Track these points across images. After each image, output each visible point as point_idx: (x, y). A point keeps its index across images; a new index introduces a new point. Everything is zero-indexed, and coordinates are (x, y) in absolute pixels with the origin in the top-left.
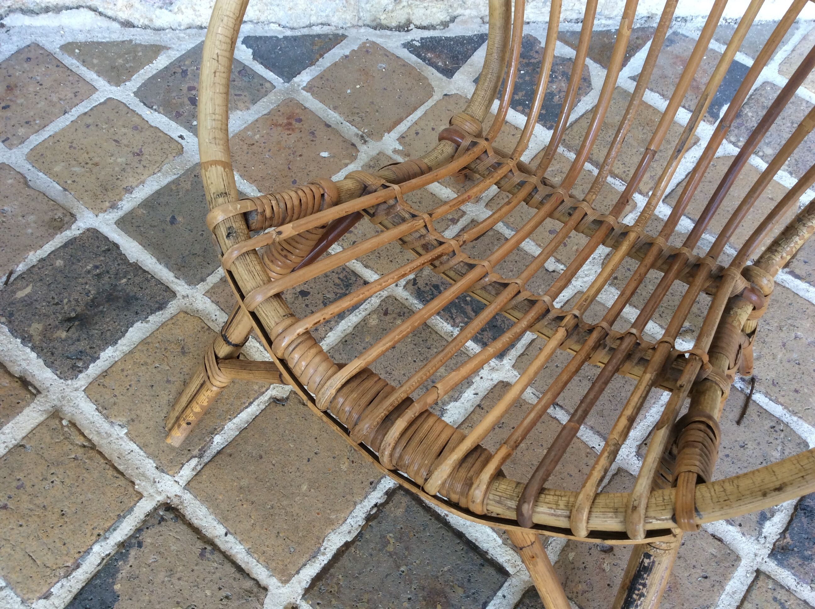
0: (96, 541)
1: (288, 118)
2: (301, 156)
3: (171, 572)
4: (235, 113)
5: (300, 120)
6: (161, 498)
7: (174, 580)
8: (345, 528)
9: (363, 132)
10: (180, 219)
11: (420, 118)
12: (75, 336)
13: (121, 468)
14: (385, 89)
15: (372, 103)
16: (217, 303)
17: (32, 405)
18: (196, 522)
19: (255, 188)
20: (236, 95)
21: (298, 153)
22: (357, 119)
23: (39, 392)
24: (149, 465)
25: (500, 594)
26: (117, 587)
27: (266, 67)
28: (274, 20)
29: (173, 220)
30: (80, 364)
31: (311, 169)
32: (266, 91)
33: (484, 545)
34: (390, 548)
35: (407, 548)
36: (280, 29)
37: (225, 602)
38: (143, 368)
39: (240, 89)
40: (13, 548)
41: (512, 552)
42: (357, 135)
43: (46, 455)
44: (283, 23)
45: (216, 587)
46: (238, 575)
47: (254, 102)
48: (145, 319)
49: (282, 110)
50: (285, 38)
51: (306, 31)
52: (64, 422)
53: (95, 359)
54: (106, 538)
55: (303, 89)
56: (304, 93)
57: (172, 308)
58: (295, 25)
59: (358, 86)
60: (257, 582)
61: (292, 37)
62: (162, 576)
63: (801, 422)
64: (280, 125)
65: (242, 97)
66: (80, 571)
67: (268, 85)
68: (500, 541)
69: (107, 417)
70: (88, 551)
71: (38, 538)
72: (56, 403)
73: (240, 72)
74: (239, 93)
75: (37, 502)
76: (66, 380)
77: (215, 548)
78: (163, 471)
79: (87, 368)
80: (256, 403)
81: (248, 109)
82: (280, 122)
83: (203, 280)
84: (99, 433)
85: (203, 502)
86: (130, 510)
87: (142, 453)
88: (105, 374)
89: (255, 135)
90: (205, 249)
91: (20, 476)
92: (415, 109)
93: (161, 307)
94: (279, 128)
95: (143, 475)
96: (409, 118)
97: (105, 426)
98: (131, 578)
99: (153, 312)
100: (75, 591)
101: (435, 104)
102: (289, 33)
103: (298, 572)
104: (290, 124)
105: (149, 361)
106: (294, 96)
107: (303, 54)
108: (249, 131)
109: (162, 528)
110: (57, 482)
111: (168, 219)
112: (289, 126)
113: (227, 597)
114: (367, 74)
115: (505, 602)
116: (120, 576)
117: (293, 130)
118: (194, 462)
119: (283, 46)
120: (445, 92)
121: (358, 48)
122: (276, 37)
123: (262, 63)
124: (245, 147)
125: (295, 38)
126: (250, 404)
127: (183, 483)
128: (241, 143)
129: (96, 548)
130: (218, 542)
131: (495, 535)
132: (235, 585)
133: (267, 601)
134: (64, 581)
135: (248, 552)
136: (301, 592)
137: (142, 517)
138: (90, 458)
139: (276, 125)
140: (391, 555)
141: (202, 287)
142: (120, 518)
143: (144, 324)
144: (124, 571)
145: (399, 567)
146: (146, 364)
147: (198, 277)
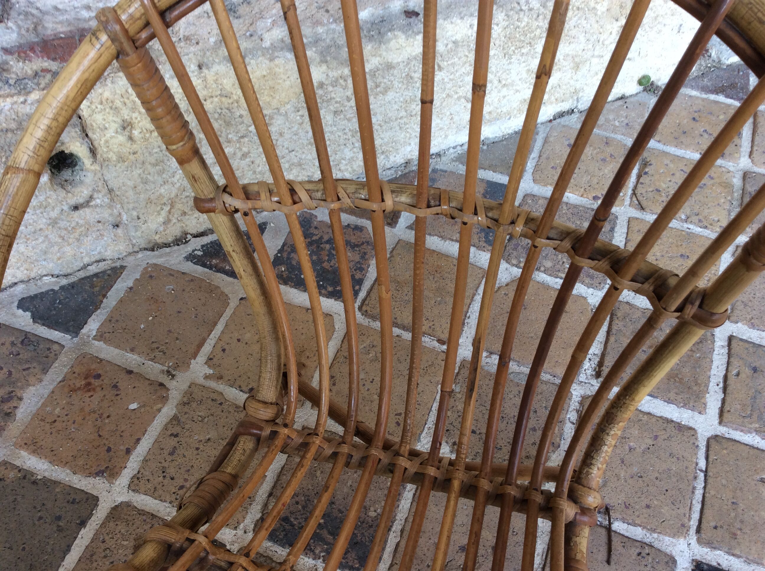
1: (86, 378)
2: (108, 417)
4: (27, 391)
5: (98, 376)
9: (169, 367)
11: (223, 332)
14: (179, 312)
15: (170, 331)
19: (68, 471)
20: (24, 370)
21: (105, 415)
22: (159, 354)
27: (49, 327)
28: (45, 273)
31: (123, 428)
32: (56, 355)
36: (54, 280)
39: (27, 361)
42: (163, 372)
44: (56, 272)
47: (45, 371)
49: (77, 370)
50: (62, 288)
51: (82, 274)
55: (95, 338)
56: (96, 343)
58: (69, 271)
59: (151, 318)
61: (69, 285)
63: (661, 537)
64: (79, 389)
65: (32, 370)
67: (55, 347)
73: (22, 342)
74: (27, 366)
81: (41, 381)
82: (78, 385)
89: (55, 409)
90: (31, 565)
92: (215, 324)
94: (79, 392)
96: (211, 336)
101: (234, 313)
102: (64, 282)
104: (89, 384)
106: (87, 349)
107: (85, 300)
108: (47, 406)
112: (88, 387)
114: (156, 301)
117: (94, 390)
119: (62, 298)
120: (241, 296)
121: (141, 275)
122: (52, 290)
123: (43, 325)
124: (48, 426)
125: (72, 286)
128: (42, 423)
139: (74, 390)
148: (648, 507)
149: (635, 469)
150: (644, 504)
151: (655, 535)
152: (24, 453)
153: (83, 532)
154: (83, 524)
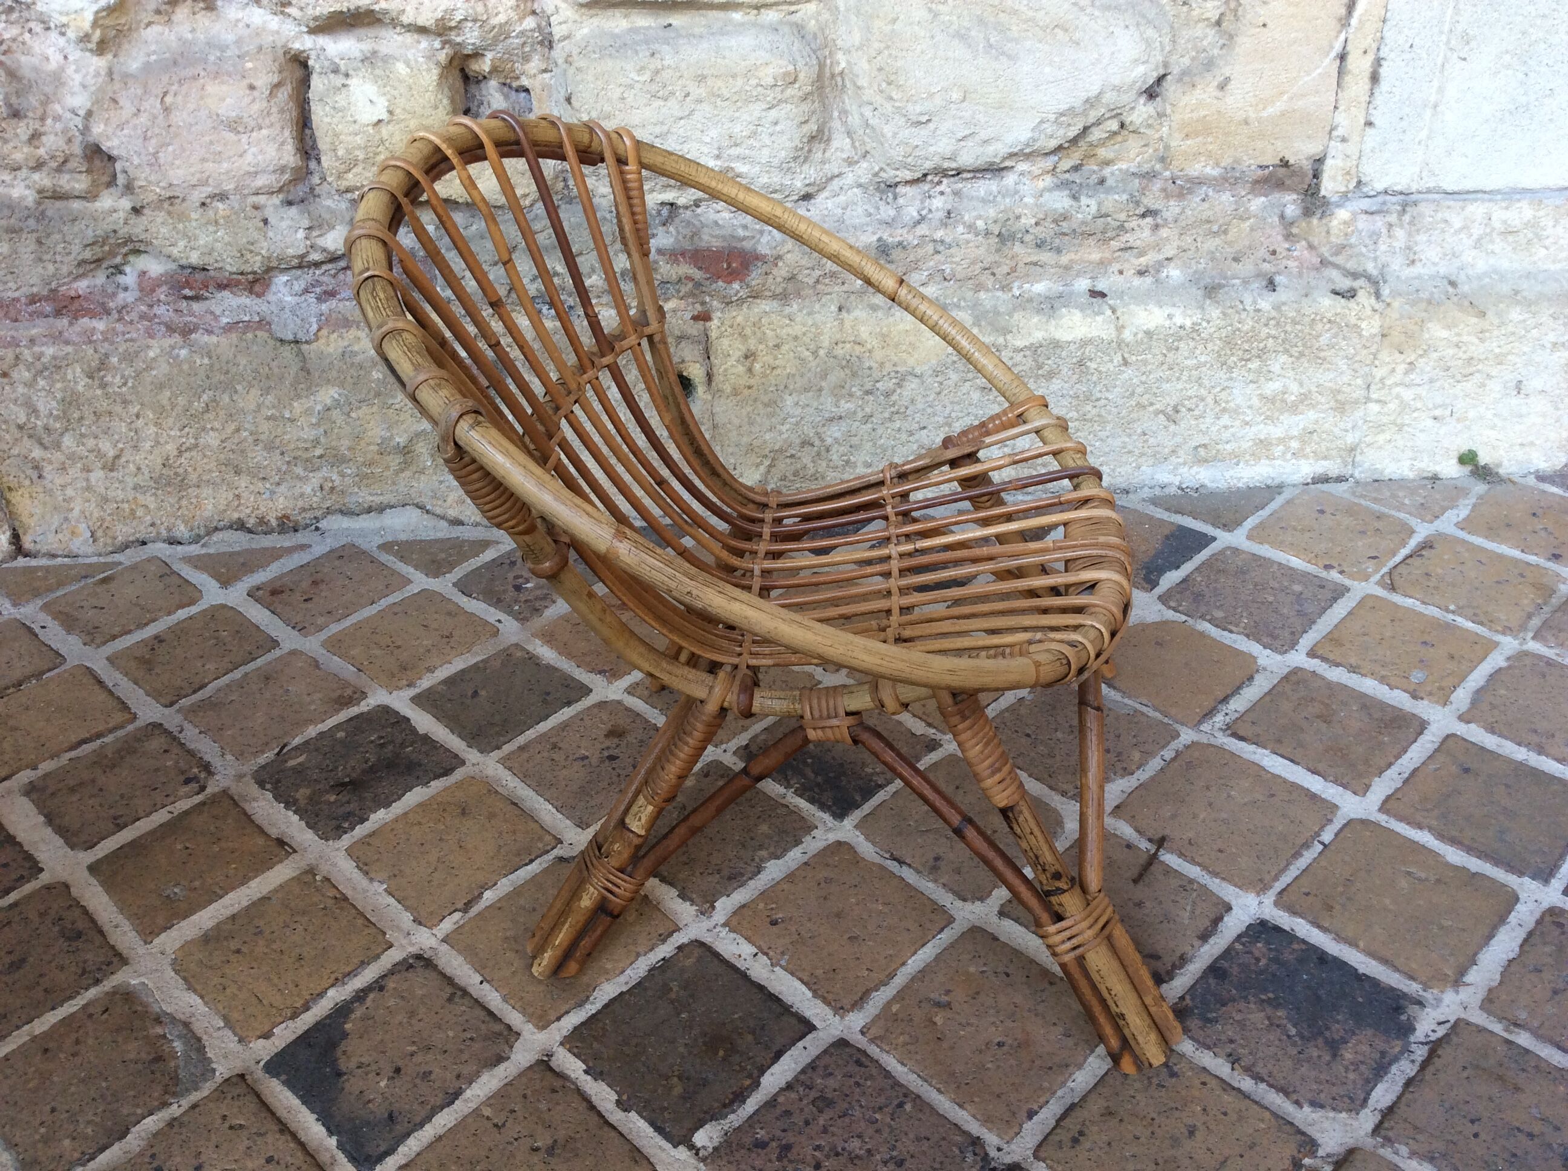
0: (333, 985)
3: (412, 1014)
6: (413, 950)
7: (414, 1021)
8: (622, 979)
10: (483, 693)
12: (345, 799)
13: (373, 920)
16: (510, 769)
17: (286, 862)
18: (448, 971)
19: (573, 664)
23: (295, 851)
24: (407, 918)
25: (800, 1044)
26: (348, 1026)
29: (475, 694)
30: (346, 825)
34: (673, 996)
35: (692, 996)
37: (468, 1043)
38: (416, 828)
40: (240, 989)
41: (822, 1005)
43: (293, 904)
45: (460, 1029)
46: (487, 1019)
48: (426, 784)
52: (318, 878)
53: (363, 820)
54: (344, 984)
57: (458, 774)
60: (509, 1027)
62: (401, 1017)
66: (309, 1013)
69: (366, 873)
70: (321, 994)
71: (269, 980)
72: (313, 862)
75: (274, 947)
76: (327, 840)
77: (465, 993)
78: (420, 924)
79: (353, 829)
80: (537, 861)
83: (499, 748)
84: (354, 889)
85: (459, 952)
86: (377, 957)
87: (400, 906)
88: (372, 834)
90: (506, 719)
91: (261, 923)
93: (447, 772)
95: (398, 927)
97: (364, 882)
98: (365, 1018)
99: (437, 777)
100: (300, 1032)
103: (558, 1019)
105: (424, 821)
109: (410, 975)
110: (300, 928)
111: (470, 694)
113: (472, 1039)
115: (805, 1053)
116: (353, 1016)
118: (457, 916)
124: (570, 627)
126: (531, 861)
127: (440, 936)
129: (331, 993)
130: (471, 990)
131: (804, 988)
132: (483, 1027)
133: (517, 1045)
134: (290, 1023)
135: (505, 999)
136: (559, 1038)
137: (389, 966)
138: (342, 909)
140: (672, 1002)
141: (496, 754)
142: (363, 964)
143: (425, 789)
144: (359, 1012)
145: (679, 1014)
146: (420, 823)
147: (494, 744)
148: (1220, 851)
149: (1224, 815)
150: (1215, 847)
151: (1217, 881)
152: (538, 642)
153: (565, 709)
154: (569, 704)
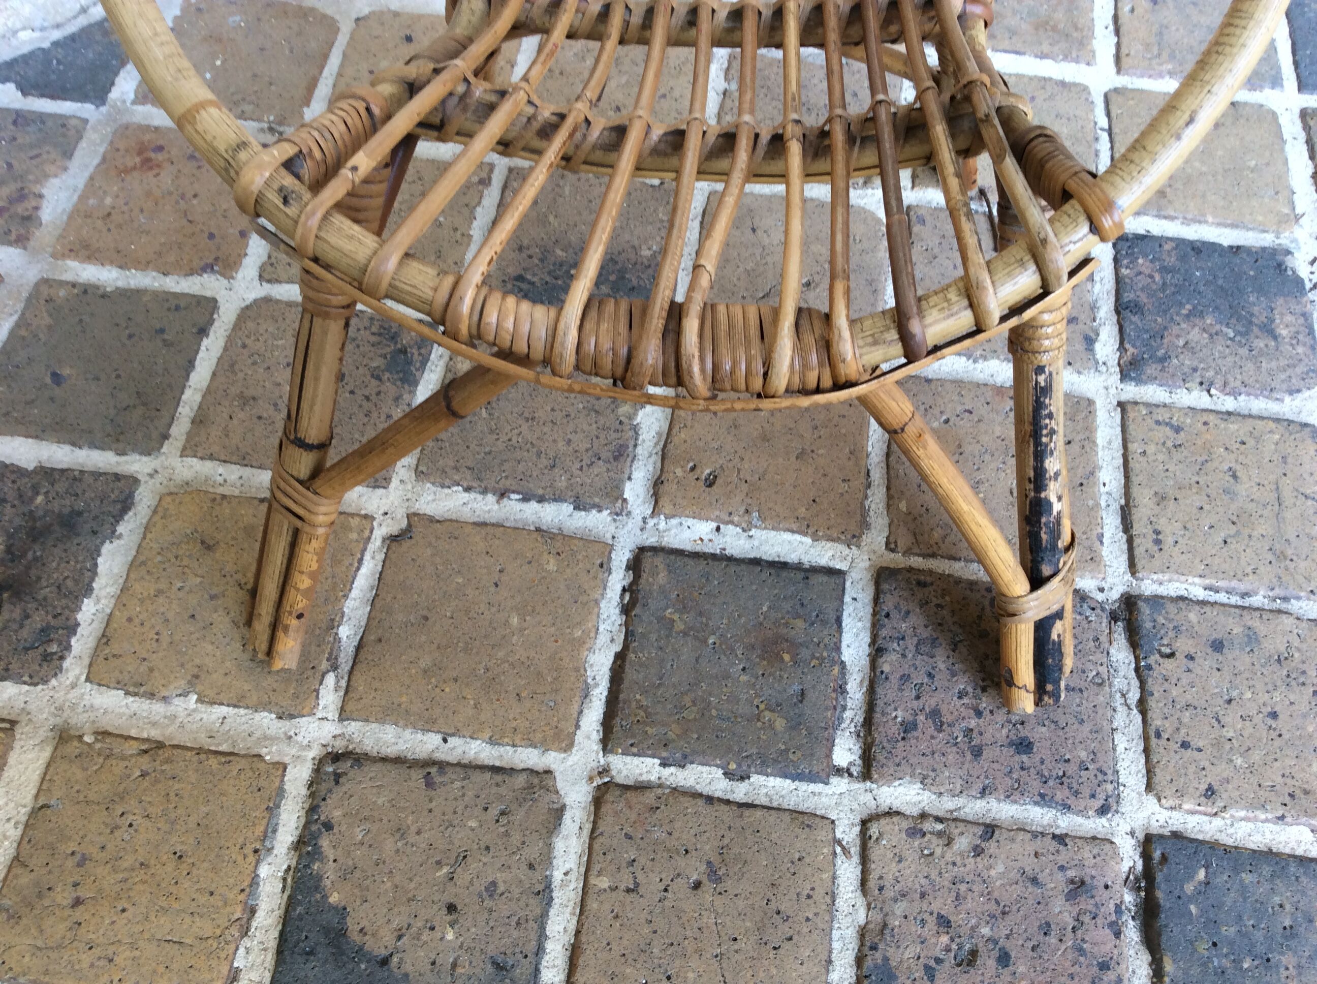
0: (258, 862)
1: (140, 153)
2: (195, 196)
3: (400, 832)
4: (48, 184)
5: (160, 149)
6: (315, 752)
7: (412, 838)
8: (603, 638)
9: (269, 122)
10: (66, 371)
11: (342, 66)
12: (17, 613)
13: (224, 748)
14: (262, 49)
15: (255, 76)
16: (211, 457)
17: (17, 745)
18: (391, 751)
19: (154, 274)
20: (31, 158)
21: (189, 195)
22: (248, 108)
23: (13, 723)
24: (266, 720)
25: (847, 599)
26: (334, 898)
27: (53, 97)
28: (18, 25)
29: (57, 378)
30: (54, 648)
31: (224, 206)
32: (78, 132)
33: (792, 558)
34: (680, 626)
35: (701, 614)
36: (37, 34)
37: (504, 820)
38: (161, 600)
39: (32, 146)
40: (133, 946)
41: (830, 544)
42: (262, 130)
43: (92, 796)
44: (37, 24)
45: (478, 811)
46: (499, 778)
47: (68, 154)
48: (113, 535)
49: (122, 146)
50: (56, 44)
51: (82, 21)
52: (88, 739)
53: (73, 629)
54: (270, 850)
55: (134, 103)
56: (140, 108)
57: (145, 499)
58: (59, 19)
59: (218, 63)
60: (531, 771)
61: (65, 38)
62: (390, 845)
64: (134, 168)
65: (45, 156)
66: (260, 915)
67: (73, 122)
68: (808, 540)
69: (151, 696)
70: (254, 881)
71: (164, 910)
72: (52, 721)
73: (15, 123)
74: (35, 152)
75: (126, 864)
76: (45, 681)
77: (442, 765)
78: (292, 717)
79: (68, 647)
80: (367, 557)
81: (65, 169)
82: (130, 164)
83: (166, 437)
84: (154, 724)
85: (381, 721)
86: (280, 792)
87: (242, 711)
88: (105, 639)
89: (102, 200)
90: (138, 393)
91: (72, 846)
92: (326, 57)
93: (126, 504)
94: (136, 174)
95: (266, 737)
96: (326, 72)
97: (158, 708)
98: (346, 874)
99: (118, 518)
100: (272, 944)
101: (351, 38)
102: (57, 35)
103: (578, 727)
104: (149, 160)
105: (162, 585)
106: (125, 119)
107: (100, 54)
108: (88, 198)
109: (346, 786)
110: (138, 820)
111: (48, 380)
112: (147, 165)
113: (503, 813)
114: (219, 40)
115: (859, 605)
116: (327, 883)
117: (159, 166)
118: (330, 679)
119: (60, 57)
120: (354, 16)
121: (182, 10)
122: (39, 49)
123: (42, 96)
124: (99, 223)
125: (73, 38)
126: (360, 561)
127: (333, 714)
128: (89, 221)
129: (264, 871)
130: (439, 756)
131: (798, 537)
132: (503, 790)
133: (560, 785)
134: (246, 942)
135: (492, 742)
136: (597, 747)
137: (304, 791)
138: (168, 761)
139: (127, 171)
140: (685, 634)
141: (171, 448)
142: (272, 810)
143: (116, 542)
144: (329, 873)
145: (705, 641)
146: (159, 592)
147: (155, 435)
152: (72, 264)
153: (205, 342)
154: (203, 332)
